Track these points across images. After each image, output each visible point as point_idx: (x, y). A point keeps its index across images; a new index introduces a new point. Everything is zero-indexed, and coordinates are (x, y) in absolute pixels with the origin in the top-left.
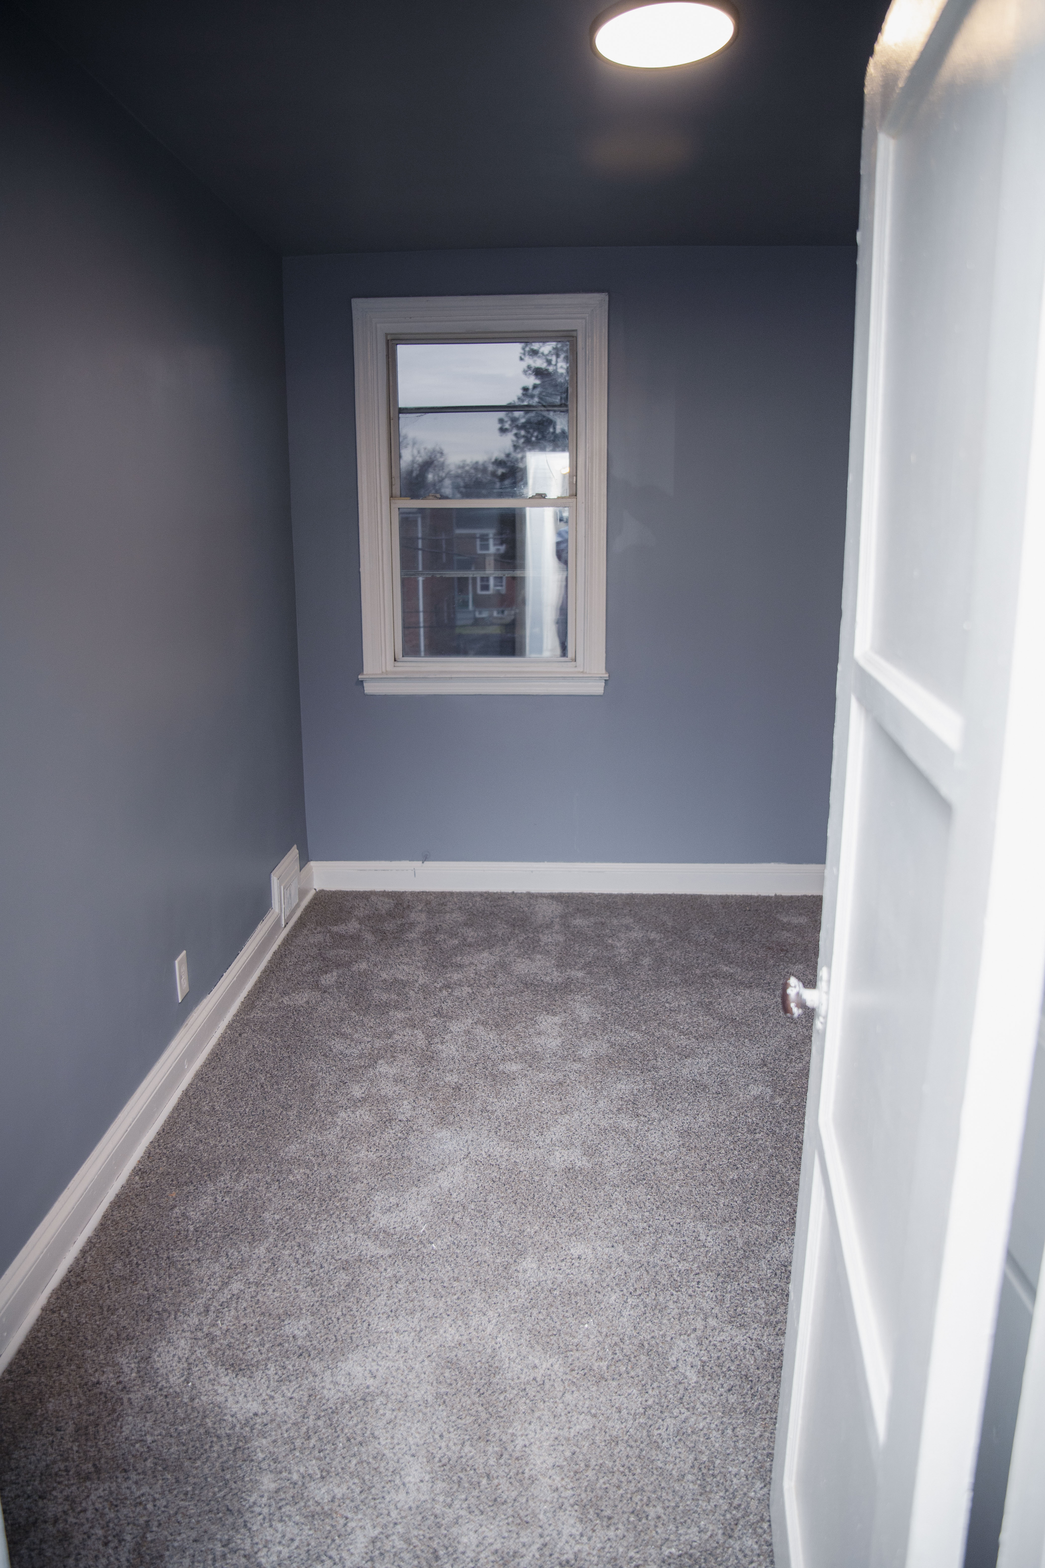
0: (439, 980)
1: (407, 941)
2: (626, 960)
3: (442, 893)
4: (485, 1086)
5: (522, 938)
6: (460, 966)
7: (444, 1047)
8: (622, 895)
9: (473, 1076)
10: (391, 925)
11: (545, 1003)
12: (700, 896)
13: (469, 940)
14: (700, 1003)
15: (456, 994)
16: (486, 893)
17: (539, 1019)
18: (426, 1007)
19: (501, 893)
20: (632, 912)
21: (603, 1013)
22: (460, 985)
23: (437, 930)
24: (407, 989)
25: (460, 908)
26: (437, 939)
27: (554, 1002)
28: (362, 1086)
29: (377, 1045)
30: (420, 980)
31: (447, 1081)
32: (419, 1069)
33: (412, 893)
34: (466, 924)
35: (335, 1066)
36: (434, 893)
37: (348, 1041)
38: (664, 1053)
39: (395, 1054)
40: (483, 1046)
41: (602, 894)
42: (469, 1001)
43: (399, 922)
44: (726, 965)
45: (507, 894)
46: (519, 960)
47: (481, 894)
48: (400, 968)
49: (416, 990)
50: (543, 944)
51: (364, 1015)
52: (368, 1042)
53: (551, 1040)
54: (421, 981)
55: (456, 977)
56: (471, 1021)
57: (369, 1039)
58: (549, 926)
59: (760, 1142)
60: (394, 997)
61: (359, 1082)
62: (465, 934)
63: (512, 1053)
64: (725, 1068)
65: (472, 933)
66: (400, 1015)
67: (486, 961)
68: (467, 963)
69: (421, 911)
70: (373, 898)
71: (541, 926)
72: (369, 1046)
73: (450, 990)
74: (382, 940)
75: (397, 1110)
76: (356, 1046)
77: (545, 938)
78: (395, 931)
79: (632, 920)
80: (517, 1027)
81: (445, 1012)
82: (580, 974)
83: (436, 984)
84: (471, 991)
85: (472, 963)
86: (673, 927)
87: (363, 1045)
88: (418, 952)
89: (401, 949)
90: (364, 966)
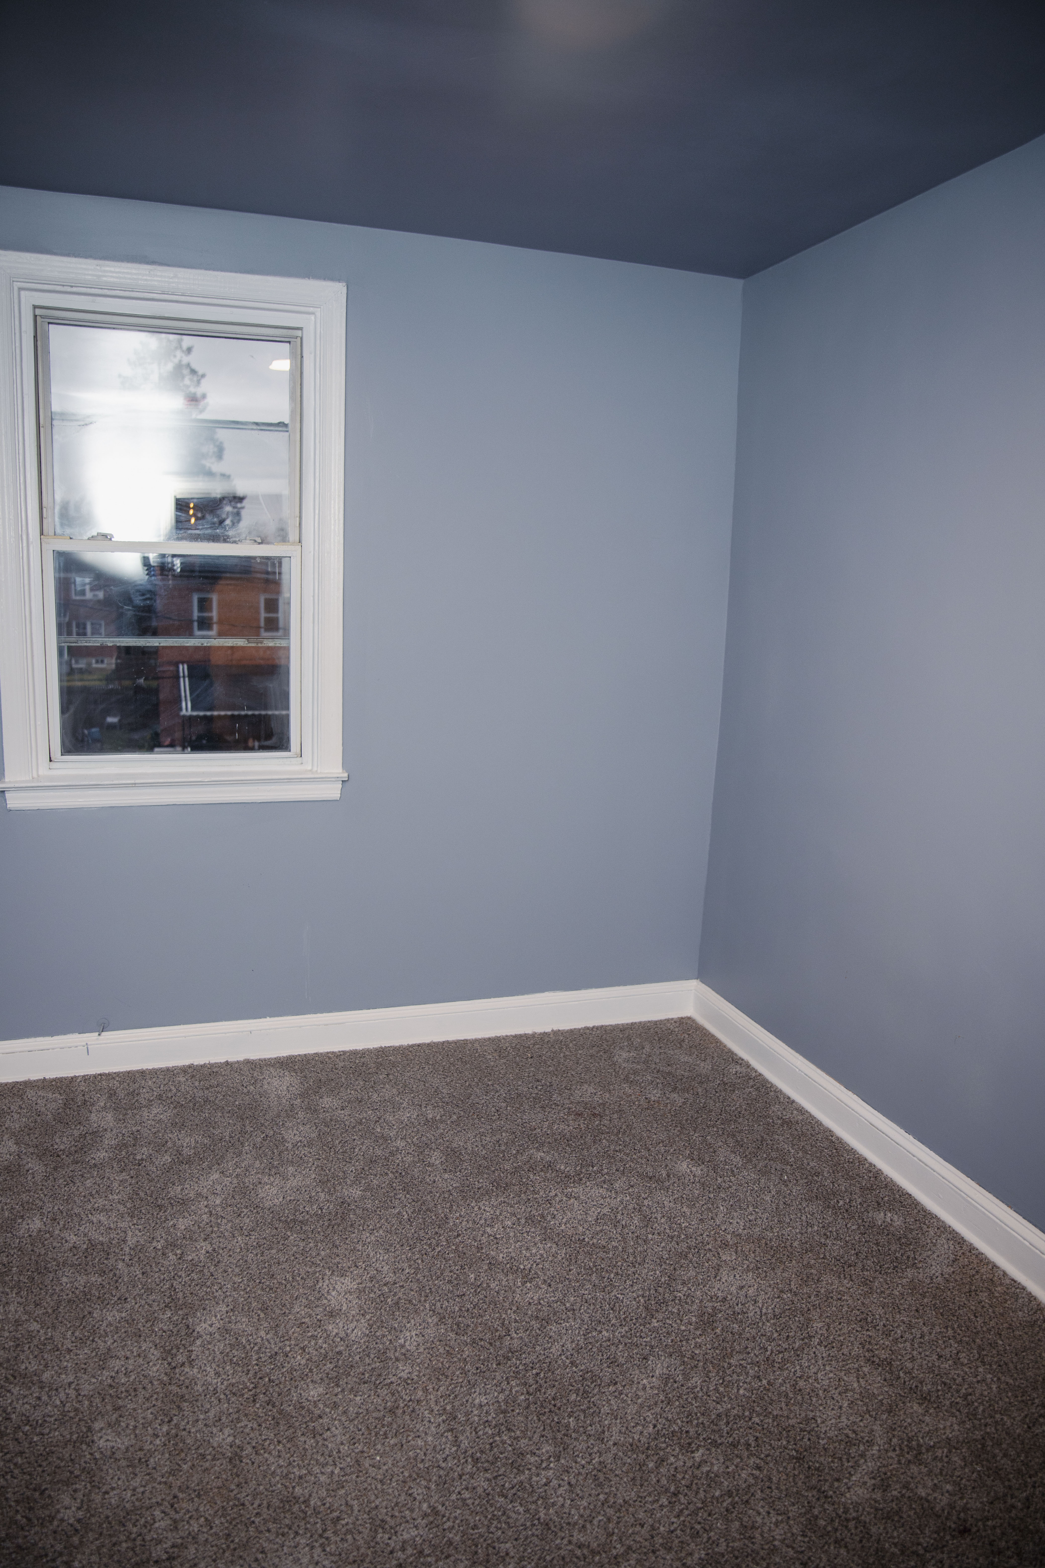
0: (157, 1234)
1: (95, 1165)
2: (409, 1159)
3: (129, 1072)
4: (279, 1442)
5: (259, 1140)
6: (184, 1202)
7: (195, 1370)
8: (369, 1051)
9: (255, 1426)
10: (65, 1139)
11: (323, 1253)
12: (465, 1042)
13: (186, 1151)
14: (530, 1219)
15: (190, 1258)
16: (190, 1066)
17: (324, 1285)
18: (150, 1291)
19: (212, 1066)
20: (391, 1077)
21: (409, 1260)
22: (191, 1238)
23: (135, 1139)
24: (112, 1261)
25: (160, 1097)
26: (138, 1157)
27: (335, 1250)
28: (75, 1491)
29: (86, 1389)
30: (129, 1238)
31: (215, 1445)
32: (165, 1428)
33: (85, 1078)
34: (175, 1124)
35: (21, 1453)
36: (118, 1074)
37: (35, 1389)
38: (516, 1321)
39: (120, 1402)
40: (255, 1357)
41: (344, 1052)
42: (212, 1269)
43: (76, 1133)
44: (538, 1149)
45: (219, 1065)
46: (266, 1179)
47: (184, 1070)
48: (95, 1220)
49: (127, 1258)
50: (290, 1146)
51: (54, 1327)
52: (70, 1384)
53: (352, 1325)
54: (131, 1241)
55: (182, 1224)
56: (224, 1309)
57: (71, 1378)
58: (290, 1113)
59: (705, 1469)
60: (94, 1279)
61: (67, 1483)
62: (179, 1143)
63: (303, 1362)
64: (604, 1333)
65: (187, 1140)
66: (112, 1316)
67: (219, 1188)
68: (192, 1195)
69: (105, 1107)
70: (30, 1093)
71: (279, 1116)
72: (72, 1393)
73: (179, 1252)
74: (55, 1169)
75: (148, 1538)
76: (50, 1397)
77: (291, 1135)
78: (73, 1149)
79: (395, 1091)
80: (297, 1309)
81: (180, 1295)
82: (356, 1192)
83: (155, 1244)
84: (210, 1250)
85: (199, 1195)
86: (451, 1095)
87: (62, 1395)
88: (115, 1185)
89: (88, 1183)
90: (36, 1224)
